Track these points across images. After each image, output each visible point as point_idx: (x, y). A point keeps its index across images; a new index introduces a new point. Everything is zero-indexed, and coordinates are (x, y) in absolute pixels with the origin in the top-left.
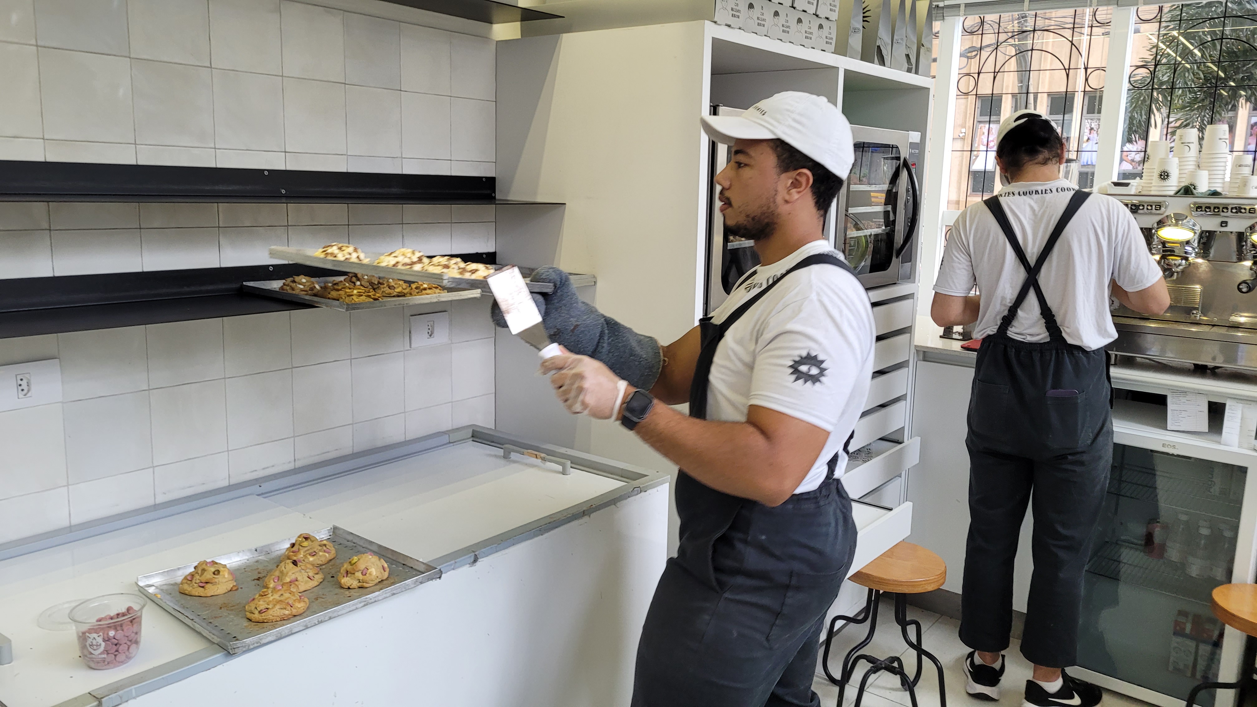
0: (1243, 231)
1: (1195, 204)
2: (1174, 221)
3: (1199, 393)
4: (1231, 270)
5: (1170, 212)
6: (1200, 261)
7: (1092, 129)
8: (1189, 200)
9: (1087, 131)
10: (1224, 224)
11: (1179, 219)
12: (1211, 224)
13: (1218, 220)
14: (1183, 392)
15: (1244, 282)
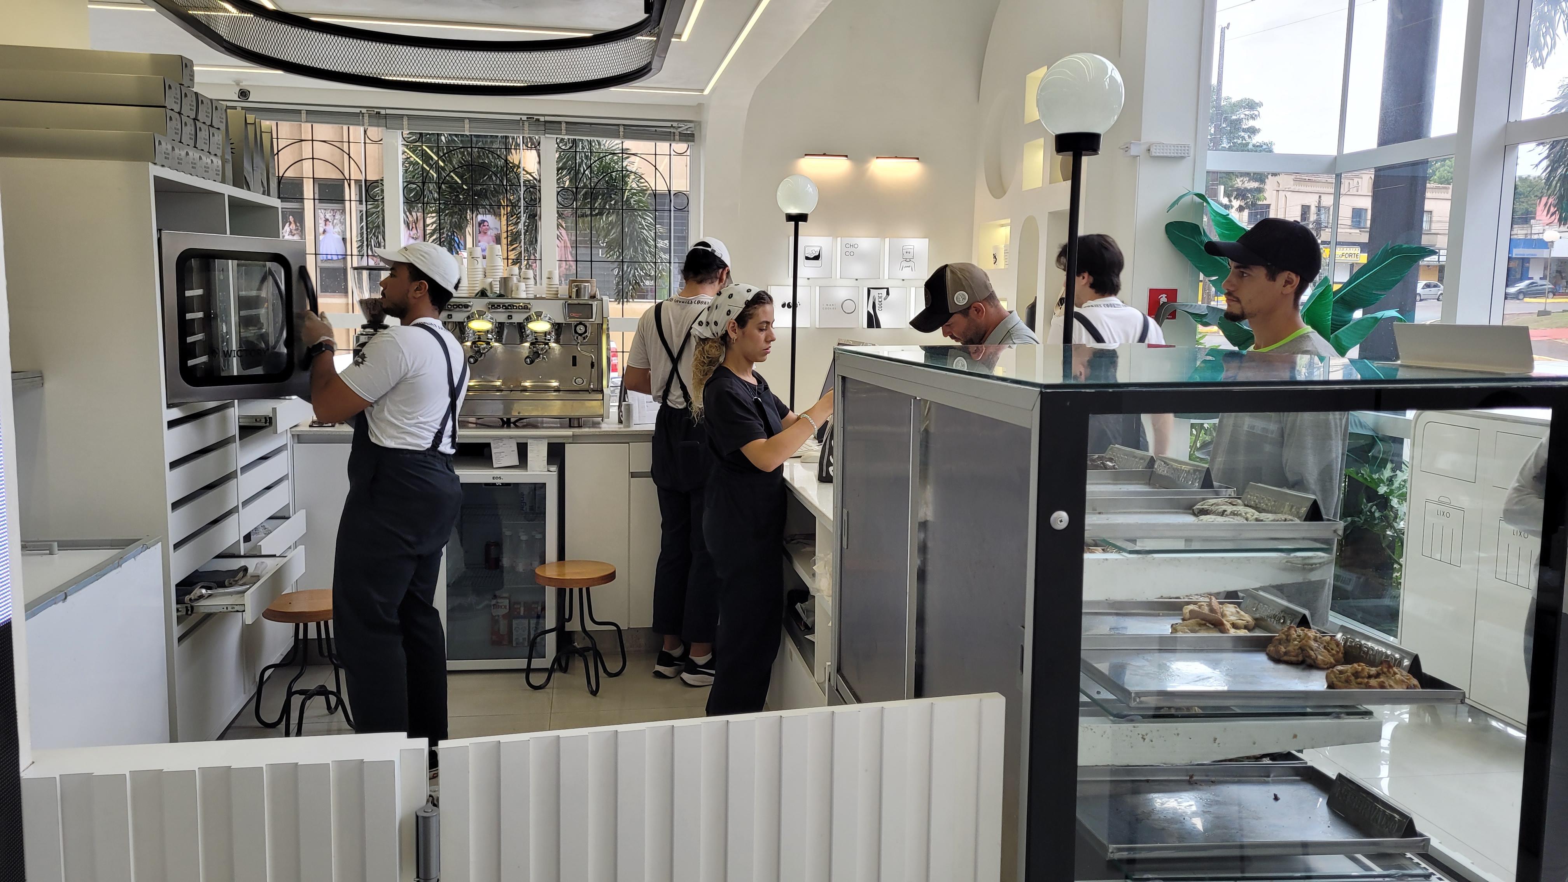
0: (522, 321)
1: (489, 303)
2: (477, 316)
3: (511, 437)
4: (517, 350)
5: (474, 310)
6: (497, 344)
7: (326, 220)
8: (486, 301)
9: (321, 222)
10: (510, 317)
11: (481, 315)
12: (502, 317)
13: (506, 315)
14: (500, 438)
15: (527, 357)
